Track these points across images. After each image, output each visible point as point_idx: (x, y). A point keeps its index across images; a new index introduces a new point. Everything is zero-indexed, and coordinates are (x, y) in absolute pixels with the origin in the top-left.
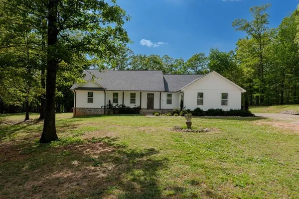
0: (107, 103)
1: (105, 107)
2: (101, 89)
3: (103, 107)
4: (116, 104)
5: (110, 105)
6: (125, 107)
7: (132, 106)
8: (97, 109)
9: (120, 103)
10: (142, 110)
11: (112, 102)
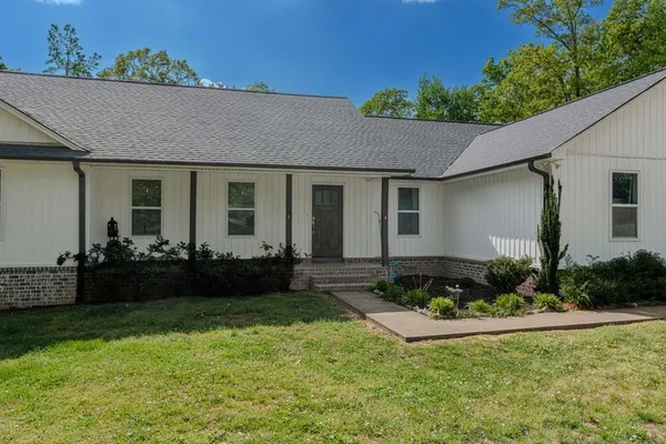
0: (96, 237)
1: (81, 257)
2: (52, 152)
3: (70, 263)
4: (152, 240)
5: (115, 249)
6: (206, 253)
7: (245, 249)
8: (32, 271)
9: (174, 232)
10: (297, 268)
11: (125, 231)
